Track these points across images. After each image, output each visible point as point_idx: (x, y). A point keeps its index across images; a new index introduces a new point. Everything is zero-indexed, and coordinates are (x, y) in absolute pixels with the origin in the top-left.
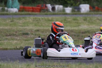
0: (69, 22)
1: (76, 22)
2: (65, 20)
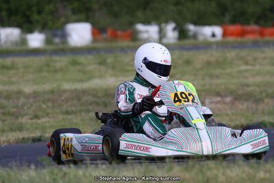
0: (61, 70)
1: (79, 71)
2: (48, 65)
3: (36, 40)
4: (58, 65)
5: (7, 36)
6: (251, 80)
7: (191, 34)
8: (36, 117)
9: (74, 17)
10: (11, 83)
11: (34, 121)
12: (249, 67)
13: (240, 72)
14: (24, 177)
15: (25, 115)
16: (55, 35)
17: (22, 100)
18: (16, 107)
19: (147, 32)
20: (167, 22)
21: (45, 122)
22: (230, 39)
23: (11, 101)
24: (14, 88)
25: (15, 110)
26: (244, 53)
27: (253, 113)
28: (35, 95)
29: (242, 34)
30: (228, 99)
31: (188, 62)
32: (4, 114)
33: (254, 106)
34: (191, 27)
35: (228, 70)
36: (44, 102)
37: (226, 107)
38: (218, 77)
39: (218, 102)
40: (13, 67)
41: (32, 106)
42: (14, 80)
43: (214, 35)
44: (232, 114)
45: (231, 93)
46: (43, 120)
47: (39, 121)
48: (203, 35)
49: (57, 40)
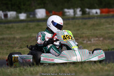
3: (23, 16)
4: (31, 26)
5: (11, 15)
6: (111, 31)
7: (87, 12)
8: (21, 48)
9: (38, 7)
10: (11, 34)
11: (20, 49)
12: (111, 26)
13: (107, 28)
14: (8, 71)
15: (16, 47)
16: (30, 14)
17: (15, 41)
18: (13, 44)
19: (69, 12)
20: (77, 8)
21: (25, 50)
22: (104, 14)
23: (11, 41)
24: (12, 36)
25: (12, 45)
26: (108, 20)
27: (111, 44)
28: (21, 39)
29: (108, 12)
30: (101, 39)
31: (85, 24)
32: (8, 47)
33: (112, 41)
34: (87, 10)
35: (102, 27)
36: (24, 41)
37: (100, 42)
38: (97, 30)
39: (97, 40)
40: (12, 27)
41: (19, 43)
42: (13, 33)
43: (97, 13)
44: (103, 45)
45: (102, 36)
46: (24, 49)
47: (22, 49)
48: (92, 13)
49: (31, 16)
